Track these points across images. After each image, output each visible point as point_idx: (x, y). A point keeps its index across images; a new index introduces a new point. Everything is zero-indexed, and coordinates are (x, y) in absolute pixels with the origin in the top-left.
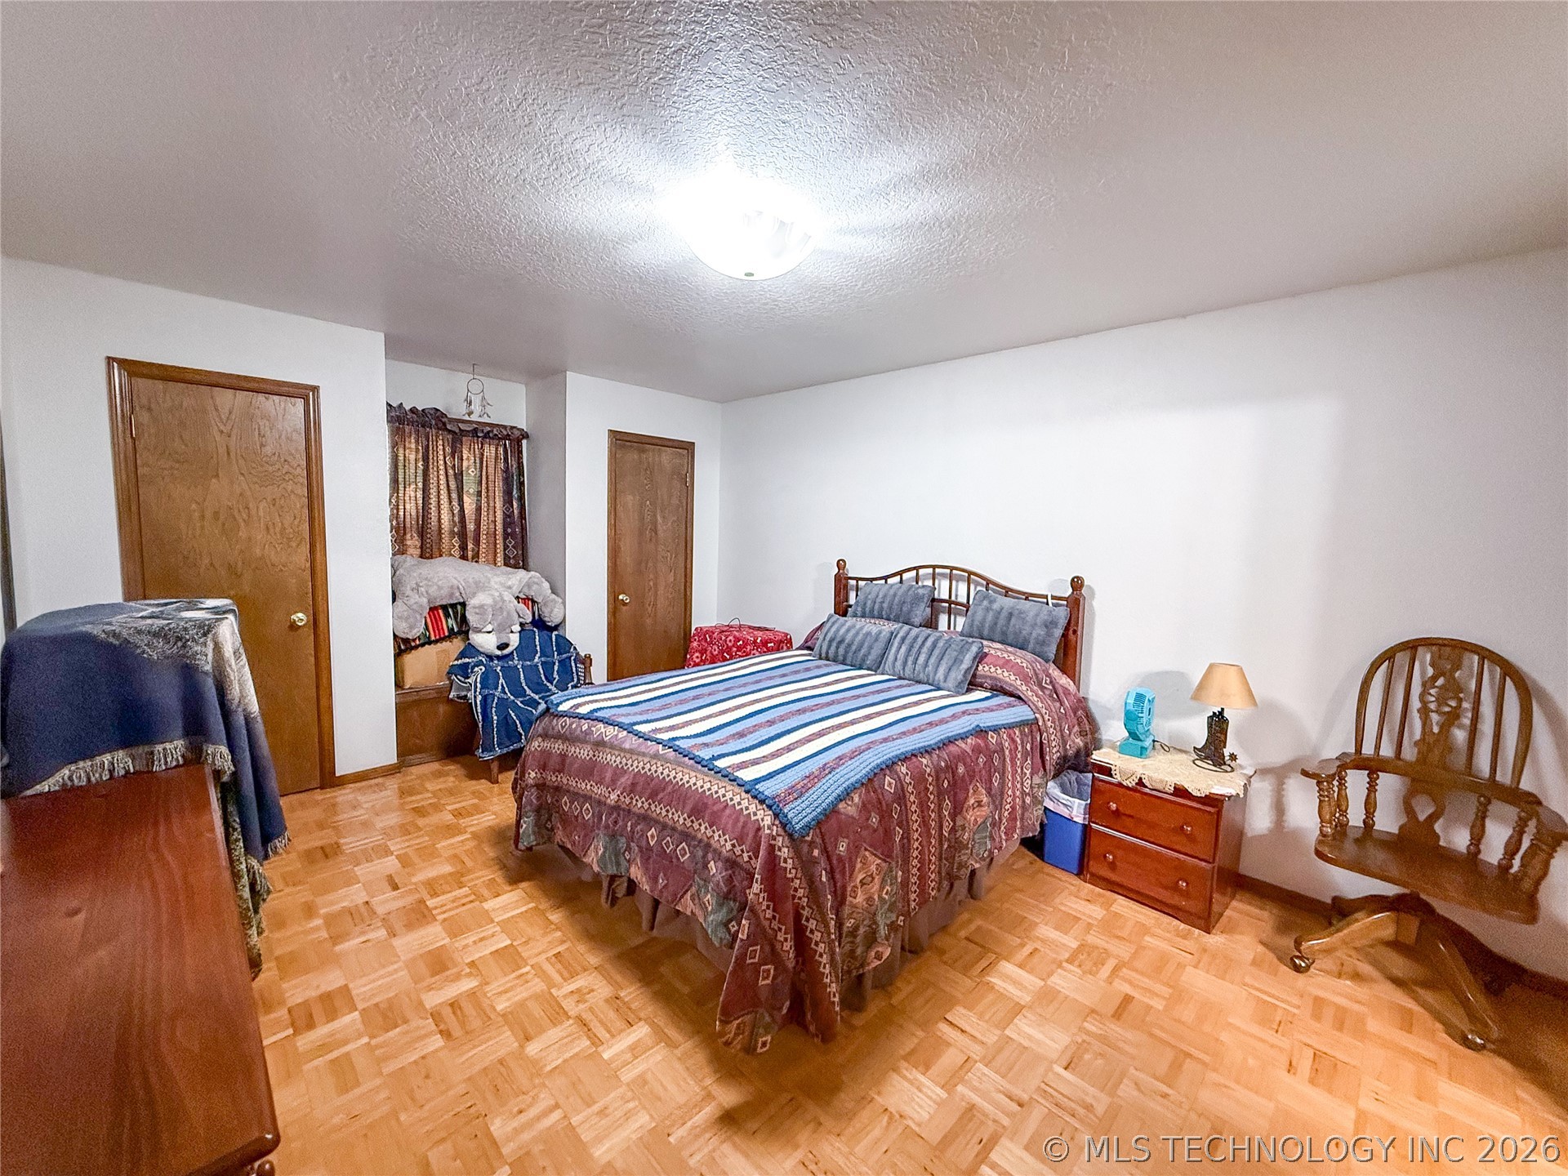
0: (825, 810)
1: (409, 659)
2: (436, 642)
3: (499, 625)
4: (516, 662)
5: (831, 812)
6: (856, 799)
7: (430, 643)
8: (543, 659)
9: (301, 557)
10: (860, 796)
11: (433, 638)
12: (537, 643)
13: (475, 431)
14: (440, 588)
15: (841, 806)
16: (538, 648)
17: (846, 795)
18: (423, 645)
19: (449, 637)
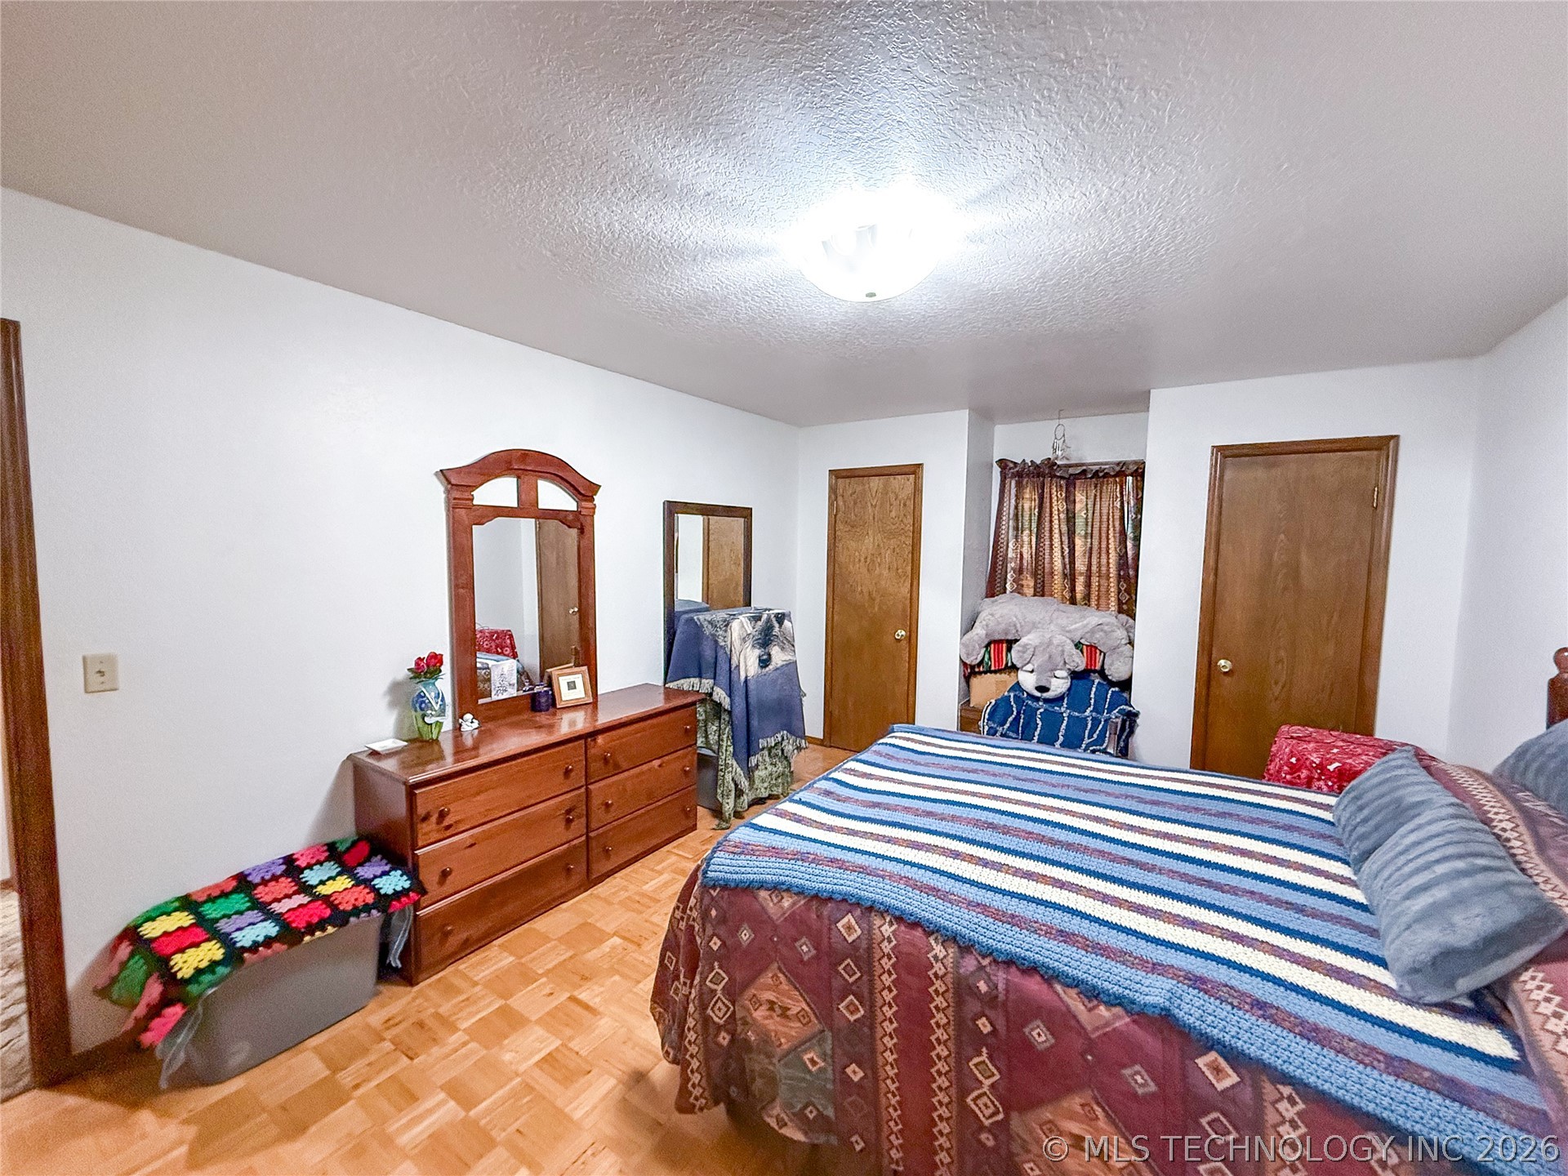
0: (742, 881)
1: (976, 682)
2: (995, 672)
3: (1038, 666)
4: (1063, 709)
5: (748, 889)
6: (786, 903)
7: (991, 672)
8: (1094, 714)
9: (905, 590)
10: (794, 904)
11: (993, 668)
12: (1092, 696)
13: (1084, 472)
14: (999, 623)
15: (763, 894)
16: (1092, 701)
17: (776, 888)
18: (985, 673)
19: (1004, 669)
